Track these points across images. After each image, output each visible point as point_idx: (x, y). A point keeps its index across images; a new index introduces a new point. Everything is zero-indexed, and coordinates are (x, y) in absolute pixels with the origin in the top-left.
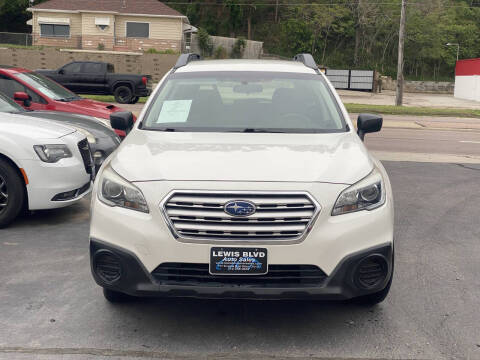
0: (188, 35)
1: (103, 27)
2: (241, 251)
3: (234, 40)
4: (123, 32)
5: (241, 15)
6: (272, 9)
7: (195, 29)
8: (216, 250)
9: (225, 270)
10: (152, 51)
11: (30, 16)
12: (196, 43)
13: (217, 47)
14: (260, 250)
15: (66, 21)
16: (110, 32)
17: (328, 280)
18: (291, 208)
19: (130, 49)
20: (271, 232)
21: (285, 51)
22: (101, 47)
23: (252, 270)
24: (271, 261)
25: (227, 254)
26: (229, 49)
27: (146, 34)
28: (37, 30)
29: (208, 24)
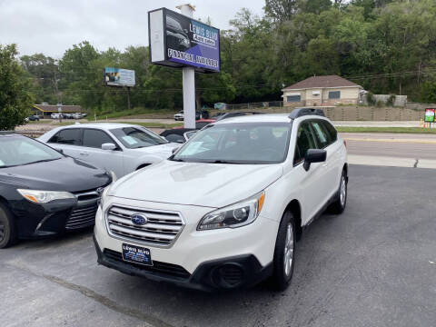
0: (361, 94)
1: (316, 95)
2: (137, 248)
3: (389, 96)
4: (327, 96)
5: (395, 82)
6: (416, 77)
7: (366, 92)
8: (124, 245)
9: (130, 259)
10: (341, 105)
11: (282, 93)
12: (365, 99)
13: (377, 101)
14: (146, 249)
15: (299, 94)
16: (320, 97)
17: (191, 277)
18: (169, 222)
19: (330, 104)
20: (154, 238)
21: (424, 99)
22: (315, 105)
23: (144, 262)
24: (153, 258)
25: (130, 249)
26: (385, 101)
27: (339, 97)
28: (285, 99)
29: (375, 88)
